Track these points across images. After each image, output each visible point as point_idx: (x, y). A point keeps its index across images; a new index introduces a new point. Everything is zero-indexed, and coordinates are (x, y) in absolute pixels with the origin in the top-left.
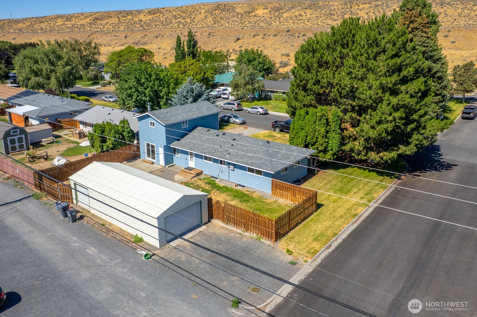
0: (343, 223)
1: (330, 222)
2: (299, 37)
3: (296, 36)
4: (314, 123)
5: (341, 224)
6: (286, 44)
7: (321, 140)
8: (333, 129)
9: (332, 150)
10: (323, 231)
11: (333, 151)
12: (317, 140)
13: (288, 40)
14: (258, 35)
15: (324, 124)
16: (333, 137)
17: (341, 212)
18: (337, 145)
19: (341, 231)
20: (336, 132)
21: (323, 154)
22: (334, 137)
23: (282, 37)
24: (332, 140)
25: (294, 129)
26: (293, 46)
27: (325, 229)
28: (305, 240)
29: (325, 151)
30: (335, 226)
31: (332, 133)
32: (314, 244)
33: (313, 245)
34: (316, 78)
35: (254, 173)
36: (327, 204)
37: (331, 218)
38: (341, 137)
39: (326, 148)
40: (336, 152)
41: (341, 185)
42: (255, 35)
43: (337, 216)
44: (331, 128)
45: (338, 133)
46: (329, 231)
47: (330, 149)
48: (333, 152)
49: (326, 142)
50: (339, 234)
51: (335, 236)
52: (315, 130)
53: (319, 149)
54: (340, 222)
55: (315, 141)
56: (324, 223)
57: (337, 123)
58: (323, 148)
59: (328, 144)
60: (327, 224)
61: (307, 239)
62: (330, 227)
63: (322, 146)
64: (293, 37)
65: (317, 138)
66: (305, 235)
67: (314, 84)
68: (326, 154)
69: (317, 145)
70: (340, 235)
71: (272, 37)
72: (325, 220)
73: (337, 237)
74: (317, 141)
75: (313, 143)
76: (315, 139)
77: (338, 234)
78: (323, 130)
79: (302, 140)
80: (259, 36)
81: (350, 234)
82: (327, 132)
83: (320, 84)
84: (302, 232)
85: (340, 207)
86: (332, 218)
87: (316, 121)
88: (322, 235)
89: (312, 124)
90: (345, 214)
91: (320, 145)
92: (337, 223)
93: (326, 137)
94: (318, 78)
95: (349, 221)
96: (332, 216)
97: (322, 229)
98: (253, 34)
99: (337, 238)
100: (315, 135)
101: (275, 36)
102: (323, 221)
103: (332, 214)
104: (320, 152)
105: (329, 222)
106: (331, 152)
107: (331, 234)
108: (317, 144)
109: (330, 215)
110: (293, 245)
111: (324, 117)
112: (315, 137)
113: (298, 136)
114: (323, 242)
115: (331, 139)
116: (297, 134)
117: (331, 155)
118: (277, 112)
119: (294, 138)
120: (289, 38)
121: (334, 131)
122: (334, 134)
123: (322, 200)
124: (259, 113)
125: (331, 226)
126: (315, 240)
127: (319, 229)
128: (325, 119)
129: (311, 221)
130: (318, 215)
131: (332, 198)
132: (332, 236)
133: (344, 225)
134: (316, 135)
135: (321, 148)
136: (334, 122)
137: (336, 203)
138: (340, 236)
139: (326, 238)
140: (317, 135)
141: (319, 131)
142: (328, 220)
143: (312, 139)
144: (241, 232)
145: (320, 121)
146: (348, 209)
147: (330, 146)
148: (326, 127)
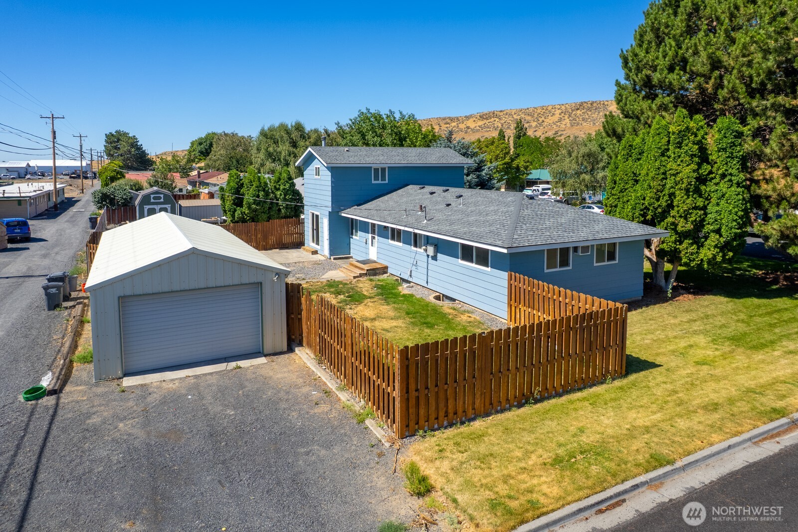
0: (712, 426)
1: (658, 416)
4: (663, 155)
5: (701, 428)
7: (682, 202)
8: (720, 172)
9: (718, 231)
10: (613, 437)
11: (721, 236)
12: (672, 202)
15: (692, 156)
16: (720, 194)
17: (715, 391)
18: (736, 217)
19: (689, 454)
20: (730, 181)
21: (692, 244)
22: (723, 196)
24: (718, 204)
25: (615, 183)
27: (625, 432)
28: (518, 453)
29: (696, 235)
30: (673, 430)
31: (717, 184)
32: (543, 479)
33: (535, 481)
34: (677, 53)
35: (472, 261)
36: (673, 364)
37: (666, 402)
38: (747, 196)
39: (699, 225)
40: (734, 239)
41: (742, 327)
43: (695, 403)
44: (714, 170)
45: (738, 184)
46: (636, 444)
47: (711, 228)
48: (722, 240)
49: (701, 209)
50: (679, 464)
51: (655, 468)
52: (664, 173)
53: (679, 229)
54: (699, 422)
55: (664, 204)
56: (632, 414)
57: (732, 153)
58: (690, 226)
59: (706, 214)
60: (642, 419)
61: (527, 454)
62: (647, 430)
63: (686, 218)
65: (672, 195)
66: (527, 437)
67: (671, 69)
68: (702, 246)
69: (673, 217)
70: (684, 468)
72: (642, 406)
73: (666, 475)
74: (671, 206)
75: (660, 210)
76: (666, 198)
77: (670, 462)
78: (687, 172)
79: (634, 208)
81: (732, 474)
82: (702, 180)
83: (688, 68)
84: (527, 425)
85: (716, 379)
86: (671, 404)
87: (668, 150)
88: (599, 451)
89: (654, 156)
90: (731, 401)
91: (681, 217)
92: (682, 424)
93: (698, 191)
94: (681, 52)
95: (741, 425)
96: (674, 397)
97: (610, 431)
99: (659, 477)
100: (664, 186)
102: (630, 409)
103: (676, 392)
104: (682, 236)
105: (654, 413)
106: (713, 239)
107: (640, 457)
108: (673, 213)
109: (669, 396)
110: (455, 463)
111: (692, 138)
112: (666, 192)
113: (625, 199)
114: (588, 478)
115: (714, 201)
116: (621, 194)
117: (716, 246)
119: (616, 206)
121: (723, 176)
122: (723, 186)
123: (658, 355)
125: (654, 430)
126: (557, 461)
127: (598, 428)
128: (694, 143)
129: (584, 399)
130: (621, 388)
131: (700, 354)
132: (638, 465)
133: (715, 437)
134: (668, 186)
135: (684, 226)
136: (724, 150)
137: (705, 367)
138: (683, 474)
139: (612, 465)
140: (672, 187)
141: (675, 175)
142: (654, 407)
143: (658, 200)
144: (334, 390)
145: (680, 147)
146: (749, 391)
147: (711, 221)
148: (699, 165)
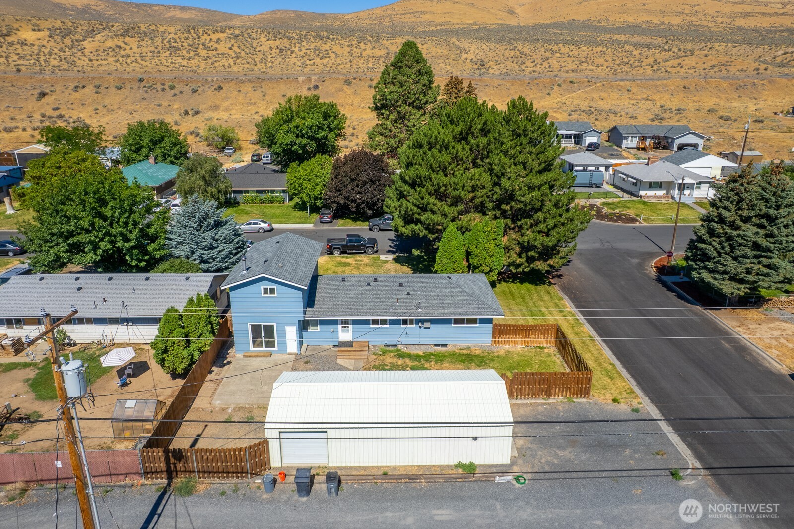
2: (163, 90)
3: (159, 89)
6: (145, 103)
13: (146, 95)
14: (84, 87)
23: (133, 91)
26: (159, 105)
42: (76, 87)
64: (154, 91)
71: (113, 90)
80: (86, 90)
98: (72, 86)
101: (119, 88)
118: (281, 223)
120: (146, 92)
124: (261, 231)
144: (545, 402)
